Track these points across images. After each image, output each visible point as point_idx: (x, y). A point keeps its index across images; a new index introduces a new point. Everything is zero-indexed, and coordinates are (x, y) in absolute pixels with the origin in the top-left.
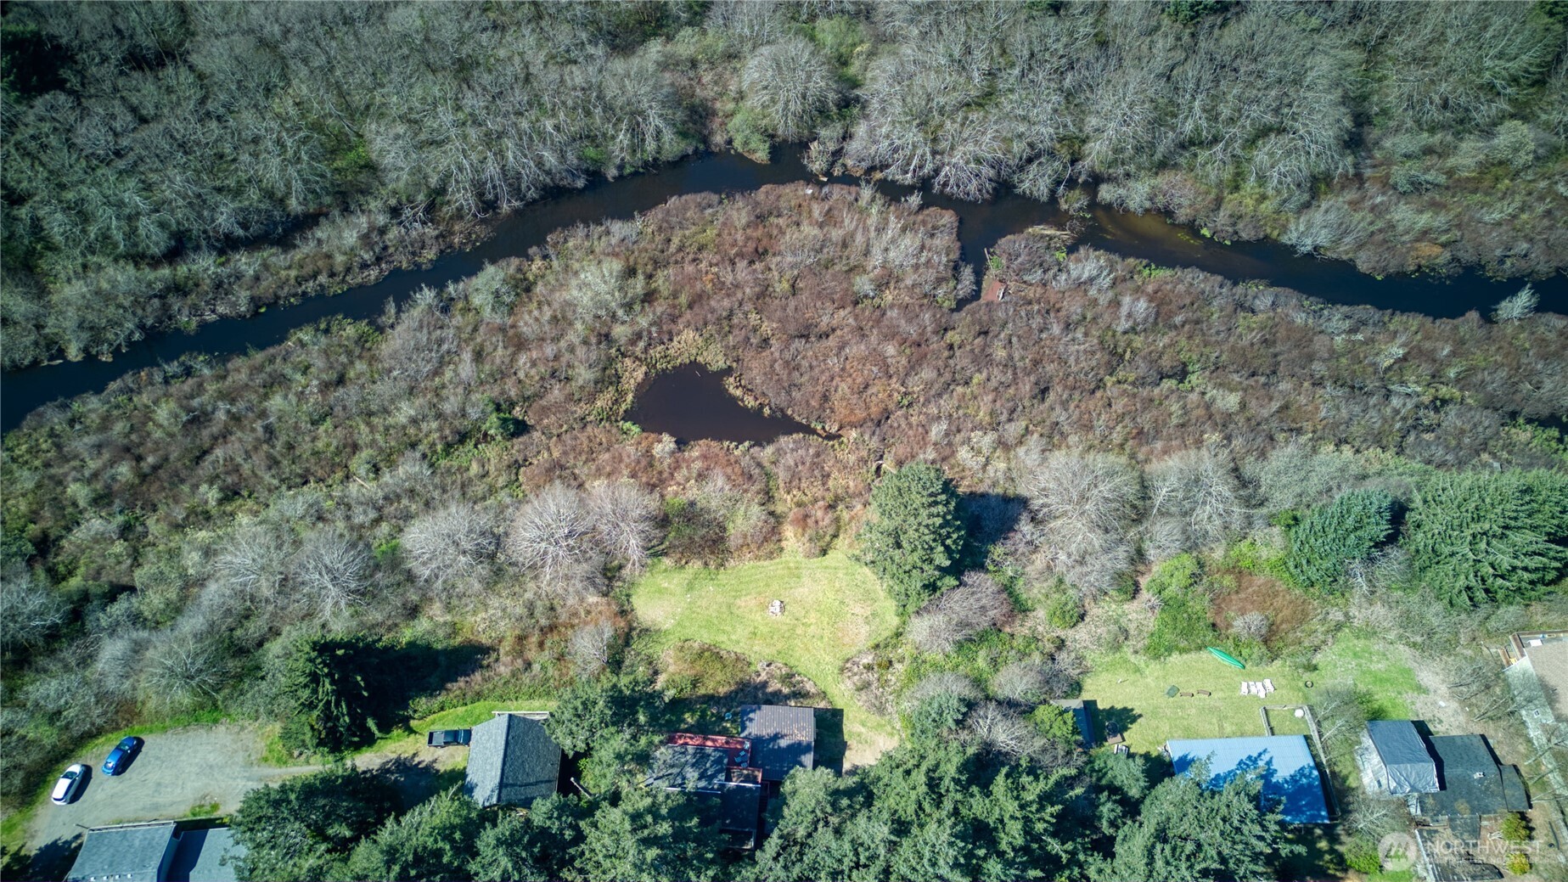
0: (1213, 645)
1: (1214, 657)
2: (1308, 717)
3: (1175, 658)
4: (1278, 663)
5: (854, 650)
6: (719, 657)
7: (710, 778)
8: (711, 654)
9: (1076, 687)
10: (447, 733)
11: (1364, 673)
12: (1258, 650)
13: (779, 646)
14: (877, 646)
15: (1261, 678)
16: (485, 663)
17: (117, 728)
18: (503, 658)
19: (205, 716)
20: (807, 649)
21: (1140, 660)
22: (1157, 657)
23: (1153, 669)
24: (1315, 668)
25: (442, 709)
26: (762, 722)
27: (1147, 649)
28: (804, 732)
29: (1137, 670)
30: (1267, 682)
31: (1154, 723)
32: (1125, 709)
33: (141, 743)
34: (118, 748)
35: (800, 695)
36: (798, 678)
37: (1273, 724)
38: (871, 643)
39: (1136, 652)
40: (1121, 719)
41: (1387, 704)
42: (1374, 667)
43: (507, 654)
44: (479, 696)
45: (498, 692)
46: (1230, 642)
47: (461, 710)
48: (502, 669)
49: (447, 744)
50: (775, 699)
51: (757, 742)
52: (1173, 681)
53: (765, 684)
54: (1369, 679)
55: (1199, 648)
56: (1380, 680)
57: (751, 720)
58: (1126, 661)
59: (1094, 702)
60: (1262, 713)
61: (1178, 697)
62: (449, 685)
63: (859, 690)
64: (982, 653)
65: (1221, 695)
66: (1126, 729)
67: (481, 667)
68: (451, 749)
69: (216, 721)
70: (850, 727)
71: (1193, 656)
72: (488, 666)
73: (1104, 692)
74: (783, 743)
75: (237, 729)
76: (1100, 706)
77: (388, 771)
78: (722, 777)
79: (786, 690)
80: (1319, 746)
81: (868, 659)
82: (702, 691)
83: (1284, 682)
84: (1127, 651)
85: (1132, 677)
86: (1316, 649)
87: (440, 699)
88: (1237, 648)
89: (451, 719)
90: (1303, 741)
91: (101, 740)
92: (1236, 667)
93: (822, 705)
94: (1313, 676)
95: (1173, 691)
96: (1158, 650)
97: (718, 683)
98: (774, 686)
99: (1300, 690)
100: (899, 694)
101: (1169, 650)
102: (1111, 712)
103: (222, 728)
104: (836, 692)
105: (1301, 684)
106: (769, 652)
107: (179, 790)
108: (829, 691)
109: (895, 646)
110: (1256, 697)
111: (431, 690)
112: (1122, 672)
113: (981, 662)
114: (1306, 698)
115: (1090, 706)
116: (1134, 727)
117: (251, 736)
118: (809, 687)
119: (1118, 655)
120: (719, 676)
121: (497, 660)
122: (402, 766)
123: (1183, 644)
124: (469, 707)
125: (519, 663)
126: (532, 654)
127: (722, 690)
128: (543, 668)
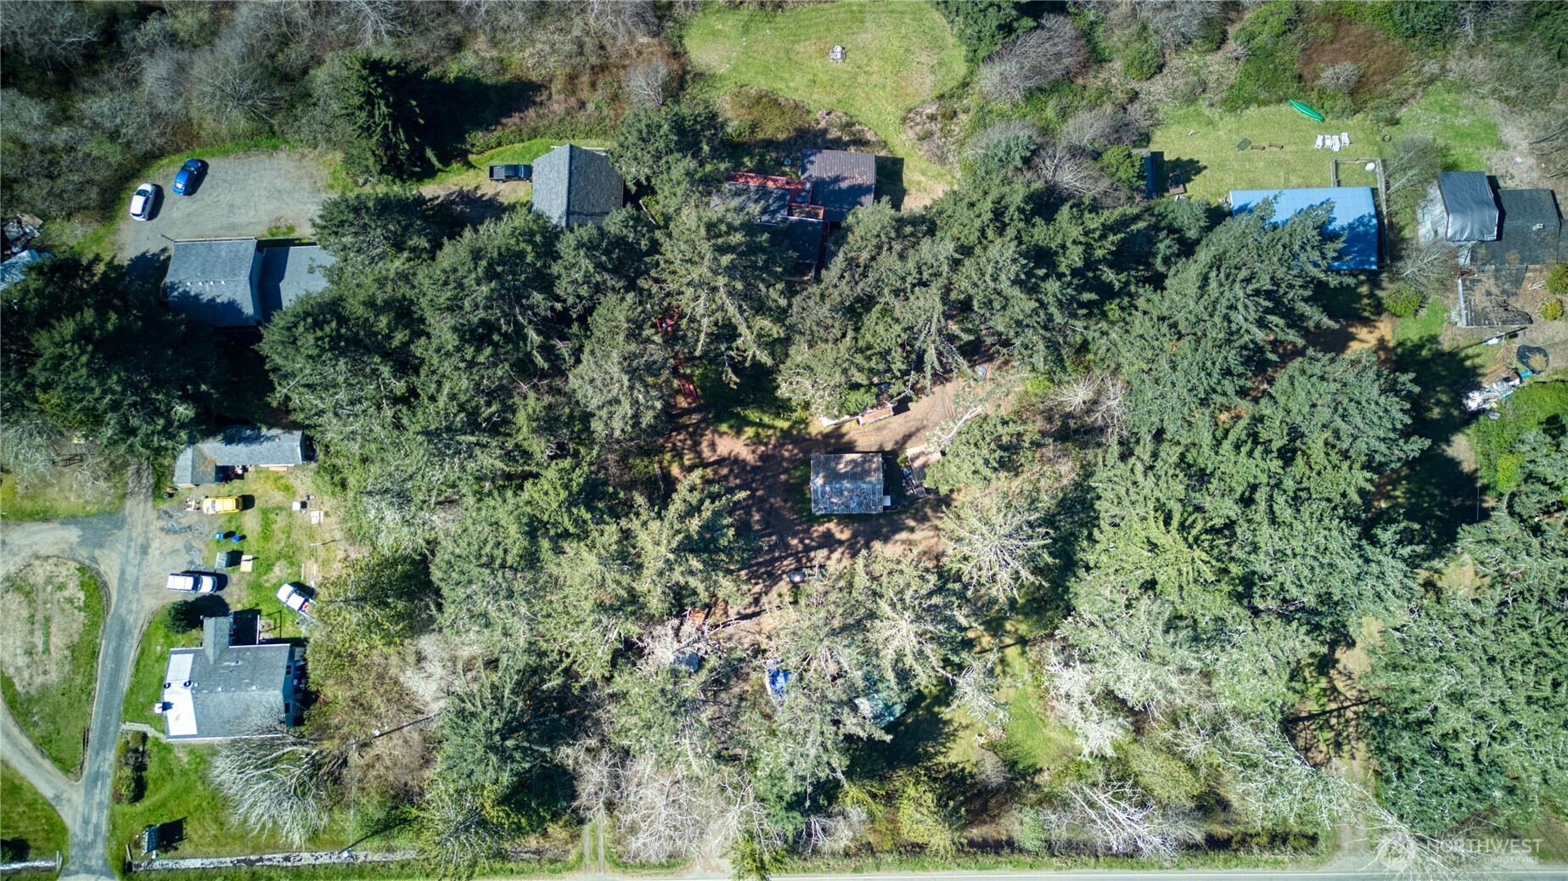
0: (1296, 98)
1: (1295, 109)
2: (1380, 170)
3: (1253, 111)
4: (1360, 116)
5: (918, 100)
6: (776, 103)
7: (774, 213)
8: (768, 101)
9: (1145, 139)
10: (508, 167)
11: (1446, 127)
12: (1343, 102)
13: (840, 95)
14: (941, 97)
15: (1339, 131)
16: (538, 99)
17: (178, 150)
18: (555, 97)
19: (264, 142)
20: (868, 99)
21: (1215, 113)
22: (1233, 109)
23: (1229, 121)
24: (1397, 122)
25: (499, 144)
26: (822, 166)
27: (1224, 102)
28: (867, 177)
29: (1211, 123)
30: (1345, 137)
31: (1218, 175)
32: (1191, 162)
33: (205, 166)
34: (184, 169)
35: (860, 142)
36: (858, 127)
37: (1341, 177)
38: (937, 93)
39: (1212, 105)
40: (1186, 170)
41: (1462, 159)
42: (1458, 122)
43: (559, 92)
44: (535, 133)
45: (554, 129)
46: (1314, 95)
47: (518, 146)
48: (556, 107)
49: (508, 178)
50: (837, 144)
51: (819, 184)
52: (1245, 134)
53: (825, 131)
54: (1450, 134)
55: (1280, 101)
56: (1460, 135)
57: (812, 163)
58: (1200, 114)
59: (1161, 154)
60: (1332, 167)
61: (1248, 150)
62: (504, 121)
63: (921, 139)
64: (1052, 103)
65: (1293, 148)
66: (1189, 180)
67: (535, 103)
68: (512, 184)
69: (275, 148)
70: (910, 176)
71: (1273, 108)
72: (542, 103)
73: (1171, 144)
74: (844, 185)
75: (297, 156)
76: (1166, 158)
77: (453, 202)
78: (784, 212)
79: (846, 138)
80: (1383, 197)
81: (931, 109)
82: (761, 136)
83: (1361, 135)
84: (1203, 104)
85: (1204, 130)
86: (1403, 102)
87: (496, 134)
88: (1320, 102)
89: (510, 154)
90: (1369, 193)
91: (165, 161)
92: (1316, 120)
93: (883, 153)
94: (1393, 130)
95: (1244, 144)
96: (1235, 102)
97: (776, 128)
98: (834, 133)
99: (1376, 144)
100: (962, 144)
101: (1247, 103)
102: (1177, 163)
103: (283, 155)
104: (897, 141)
105: (1379, 138)
106: (828, 100)
107: (252, 212)
108: (890, 140)
109: (960, 98)
110: (1329, 150)
111: (486, 125)
112: (1195, 125)
113: (1050, 112)
114: (1381, 152)
115: (1157, 157)
116: (1197, 179)
117: (313, 164)
118: (869, 136)
119: (1192, 108)
120: (778, 122)
121: (550, 98)
122: (466, 198)
123: (1263, 95)
124: (526, 144)
125: (573, 101)
126: (585, 94)
127: (781, 136)
128: (597, 107)
